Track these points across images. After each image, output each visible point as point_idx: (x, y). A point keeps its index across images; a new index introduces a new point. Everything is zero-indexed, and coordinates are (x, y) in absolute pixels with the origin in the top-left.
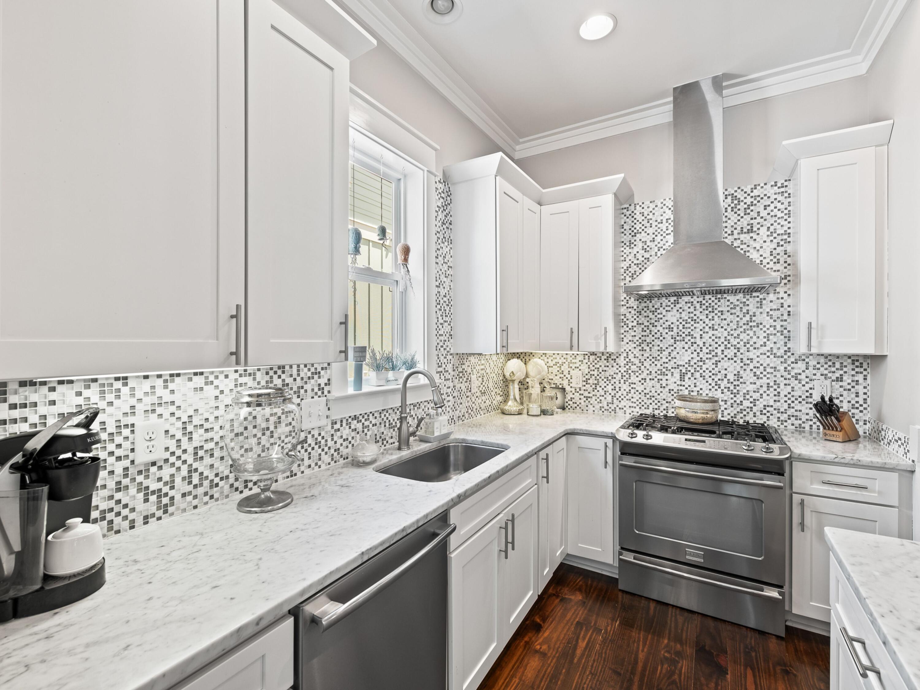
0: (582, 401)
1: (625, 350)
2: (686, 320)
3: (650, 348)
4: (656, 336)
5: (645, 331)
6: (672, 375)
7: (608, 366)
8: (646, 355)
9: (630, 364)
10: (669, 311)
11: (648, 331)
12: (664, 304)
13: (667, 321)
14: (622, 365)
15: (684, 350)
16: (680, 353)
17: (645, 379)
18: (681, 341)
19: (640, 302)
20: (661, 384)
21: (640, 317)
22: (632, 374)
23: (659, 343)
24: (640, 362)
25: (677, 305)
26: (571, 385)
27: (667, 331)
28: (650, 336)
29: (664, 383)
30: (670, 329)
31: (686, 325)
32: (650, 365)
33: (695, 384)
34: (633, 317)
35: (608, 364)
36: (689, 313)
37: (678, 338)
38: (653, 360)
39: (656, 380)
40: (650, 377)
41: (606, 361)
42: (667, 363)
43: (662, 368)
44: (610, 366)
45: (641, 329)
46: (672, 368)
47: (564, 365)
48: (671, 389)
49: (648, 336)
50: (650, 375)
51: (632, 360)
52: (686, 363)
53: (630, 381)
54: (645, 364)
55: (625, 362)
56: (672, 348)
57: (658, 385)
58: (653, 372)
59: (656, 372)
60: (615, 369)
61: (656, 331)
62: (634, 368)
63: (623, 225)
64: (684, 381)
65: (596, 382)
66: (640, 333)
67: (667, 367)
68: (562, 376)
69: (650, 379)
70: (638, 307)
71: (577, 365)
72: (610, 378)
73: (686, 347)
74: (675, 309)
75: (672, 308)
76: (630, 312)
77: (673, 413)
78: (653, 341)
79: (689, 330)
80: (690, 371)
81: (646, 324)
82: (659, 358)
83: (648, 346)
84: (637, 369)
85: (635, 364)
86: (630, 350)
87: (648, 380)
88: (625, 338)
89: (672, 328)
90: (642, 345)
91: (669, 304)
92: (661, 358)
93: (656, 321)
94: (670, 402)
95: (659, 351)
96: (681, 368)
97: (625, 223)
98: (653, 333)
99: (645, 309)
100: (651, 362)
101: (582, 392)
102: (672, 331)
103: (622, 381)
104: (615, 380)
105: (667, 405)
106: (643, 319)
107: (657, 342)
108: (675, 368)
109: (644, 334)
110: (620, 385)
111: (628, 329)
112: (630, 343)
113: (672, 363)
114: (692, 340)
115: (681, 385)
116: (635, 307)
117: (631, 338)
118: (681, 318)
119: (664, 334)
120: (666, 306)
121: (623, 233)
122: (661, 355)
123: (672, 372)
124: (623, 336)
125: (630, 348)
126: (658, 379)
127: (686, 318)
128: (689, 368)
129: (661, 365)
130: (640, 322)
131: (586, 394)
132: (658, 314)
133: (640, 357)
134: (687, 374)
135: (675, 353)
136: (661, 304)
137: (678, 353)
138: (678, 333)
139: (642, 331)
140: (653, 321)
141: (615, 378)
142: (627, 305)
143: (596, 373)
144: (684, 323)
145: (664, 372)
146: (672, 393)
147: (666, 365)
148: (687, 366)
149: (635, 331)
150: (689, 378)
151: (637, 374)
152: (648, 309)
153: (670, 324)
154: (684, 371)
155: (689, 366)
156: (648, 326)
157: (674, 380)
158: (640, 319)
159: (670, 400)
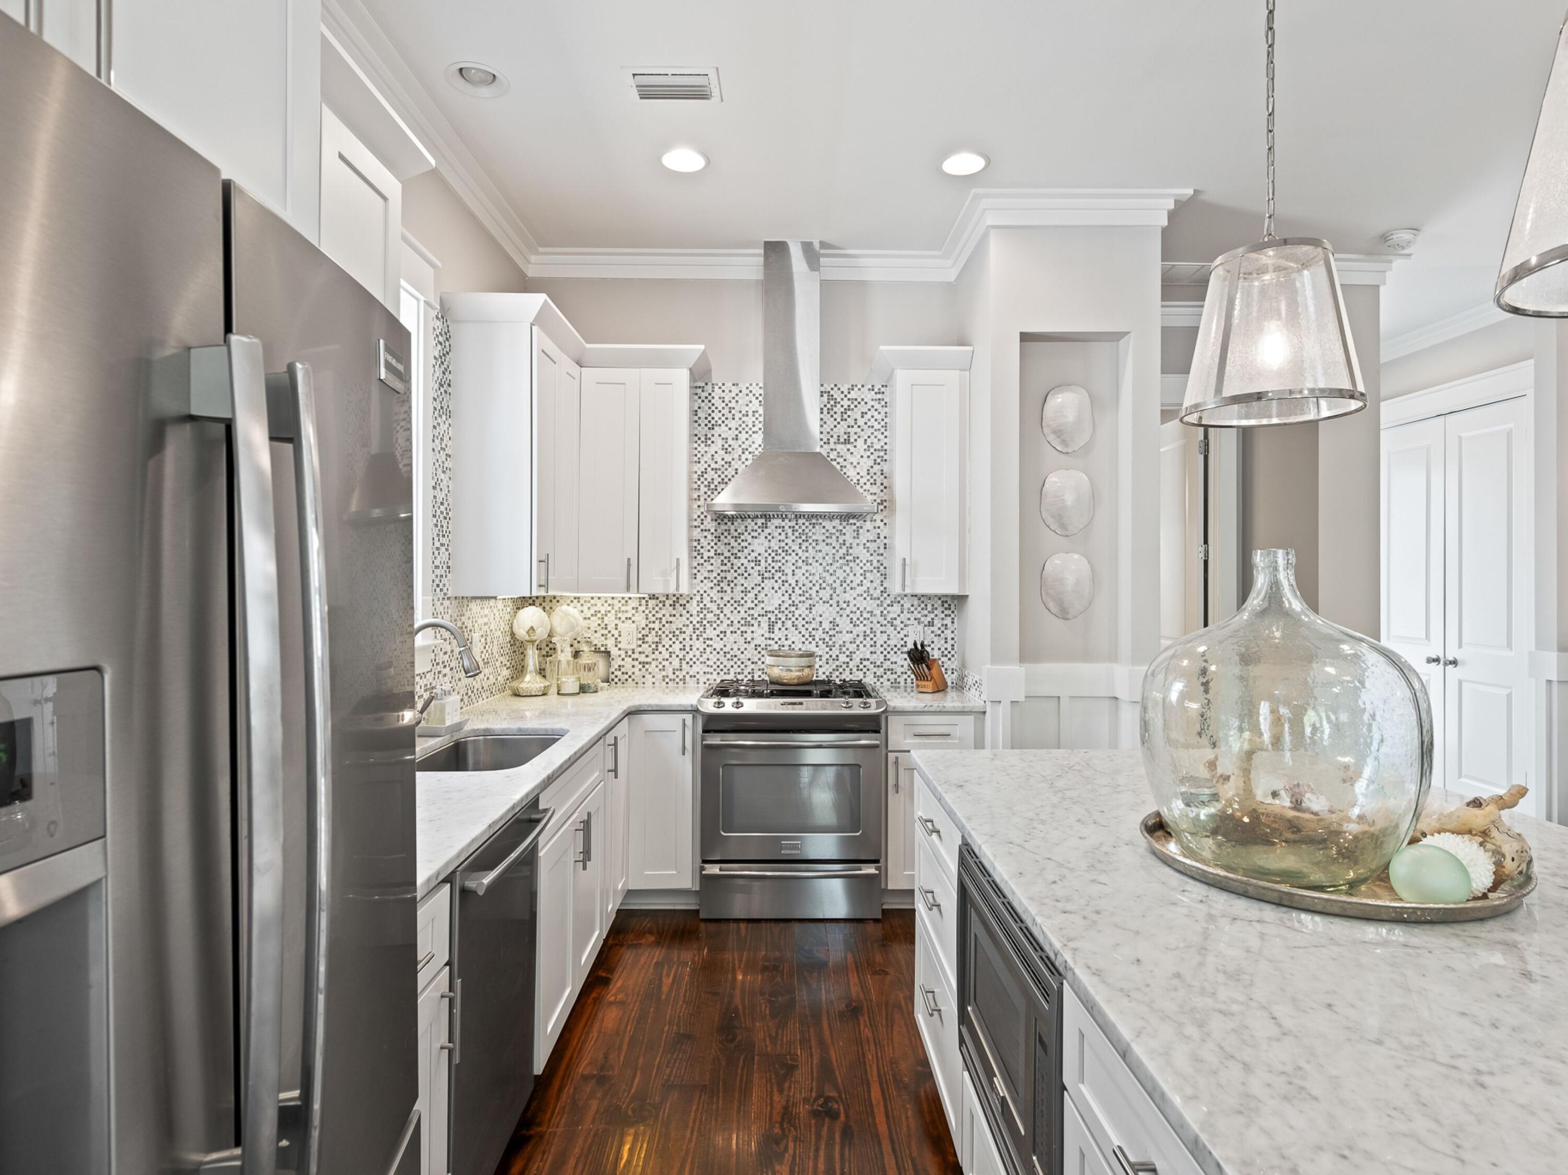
0: (636, 670)
1: (698, 592)
2: (777, 551)
3: (732, 588)
4: (739, 571)
5: (726, 564)
6: (759, 625)
7: (674, 616)
8: (726, 598)
9: (705, 612)
10: (756, 538)
11: (729, 564)
12: (749, 528)
13: (753, 551)
14: (695, 613)
15: (774, 591)
16: (769, 595)
17: (725, 632)
18: (769, 578)
19: (719, 524)
20: (746, 639)
21: (719, 544)
22: (708, 625)
23: (743, 581)
24: (718, 609)
25: (765, 530)
26: (619, 646)
27: (753, 564)
28: (732, 571)
29: (749, 636)
30: (757, 562)
31: (777, 558)
32: (732, 612)
33: (786, 635)
34: (709, 544)
35: (674, 612)
36: (780, 541)
37: (766, 575)
38: (735, 605)
39: (739, 632)
40: (732, 629)
41: (672, 608)
42: (753, 609)
43: (746, 615)
44: (678, 615)
45: (719, 561)
46: (759, 615)
47: (609, 615)
48: (758, 644)
49: (729, 571)
50: (732, 625)
51: (707, 606)
52: (776, 609)
53: (705, 636)
54: (726, 610)
55: (698, 609)
56: (760, 588)
57: (742, 640)
58: (735, 622)
59: (739, 622)
60: (684, 618)
61: (739, 565)
62: (710, 617)
63: (696, 411)
64: (773, 632)
65: (657, 639)
66: (719, 568)
67: (753, 615)
68: (605, 632)
69: (732, 632)
70: (716, 530)
71: (629, 615)
72: (677, 632)
73: (776, 586)
74: (763, 535)
75: (759, 534)
76: (706, 537)
77: (760, 676)
78: (736, 578)
79: (780, 564)
80: (780, 619)
81: (727, 554)
82: (742, 602)
83: (729, 585)
84: (715, 619)
85: (712, 612)
86: (705, 592)
87: (728, 633)
88: (698, 574)
89: (760, 561)
90: (722, 585)
91: (756, 527)
92: (746, 602)
93: (739, 551)
94: (756, 663)
95: (742, 592)
96: (769, 615)
97: (699, 408)
98: (735, 568)
99: (726, 534)
100: (732, 608)
101: (636, 656)
102: (759, 565)
103: (694, 637)
104: (684, 636)
105: (753, 666)
106: (723, 547)
107: (741, 580)
108: (763, 615)
109: (724, 568)
110: (691, 642)
111: (702, 561)
112: (705, 581)
113: (759, 608)
114: (783, 578)
115: (770, 639)
116: (713, 530)
117: (706, 574)
118: (770, 548)
119: (749, 568)
120: (753, 531)
121: (696, 422)
122: (746, 598)
123: (759, 622)
124: (695, 571)
125: (705, 589)
126: (742, 632)
127: (777, 548)
128: (780, 616)
129: (746, 612)
130: (719, 551)
131: (642, 658)
132: (743, 541)
133: (719, 601)
134: (777, 623)
135: (762, 595)
136: (746, 527)
137: (766, 595)
138: (766, 568)
139: (722, 565)
140: (735, 551)
141: (684, 632)
142: (702, 527)
143: (657, 626)
144: (773, 554)
145: (749, 622)
146: (759, 649)
147: (752, 612)
148: (776, 612)
149: (712, 564)
150: (780, 629)
151: (715, 625)
152: (729, 534)
153: (757, 555)
154: (773, 619)
155: (779, 612)
156: (729, 557)
157: (760, 632)
158: (719, 547)
159: (756, 659)
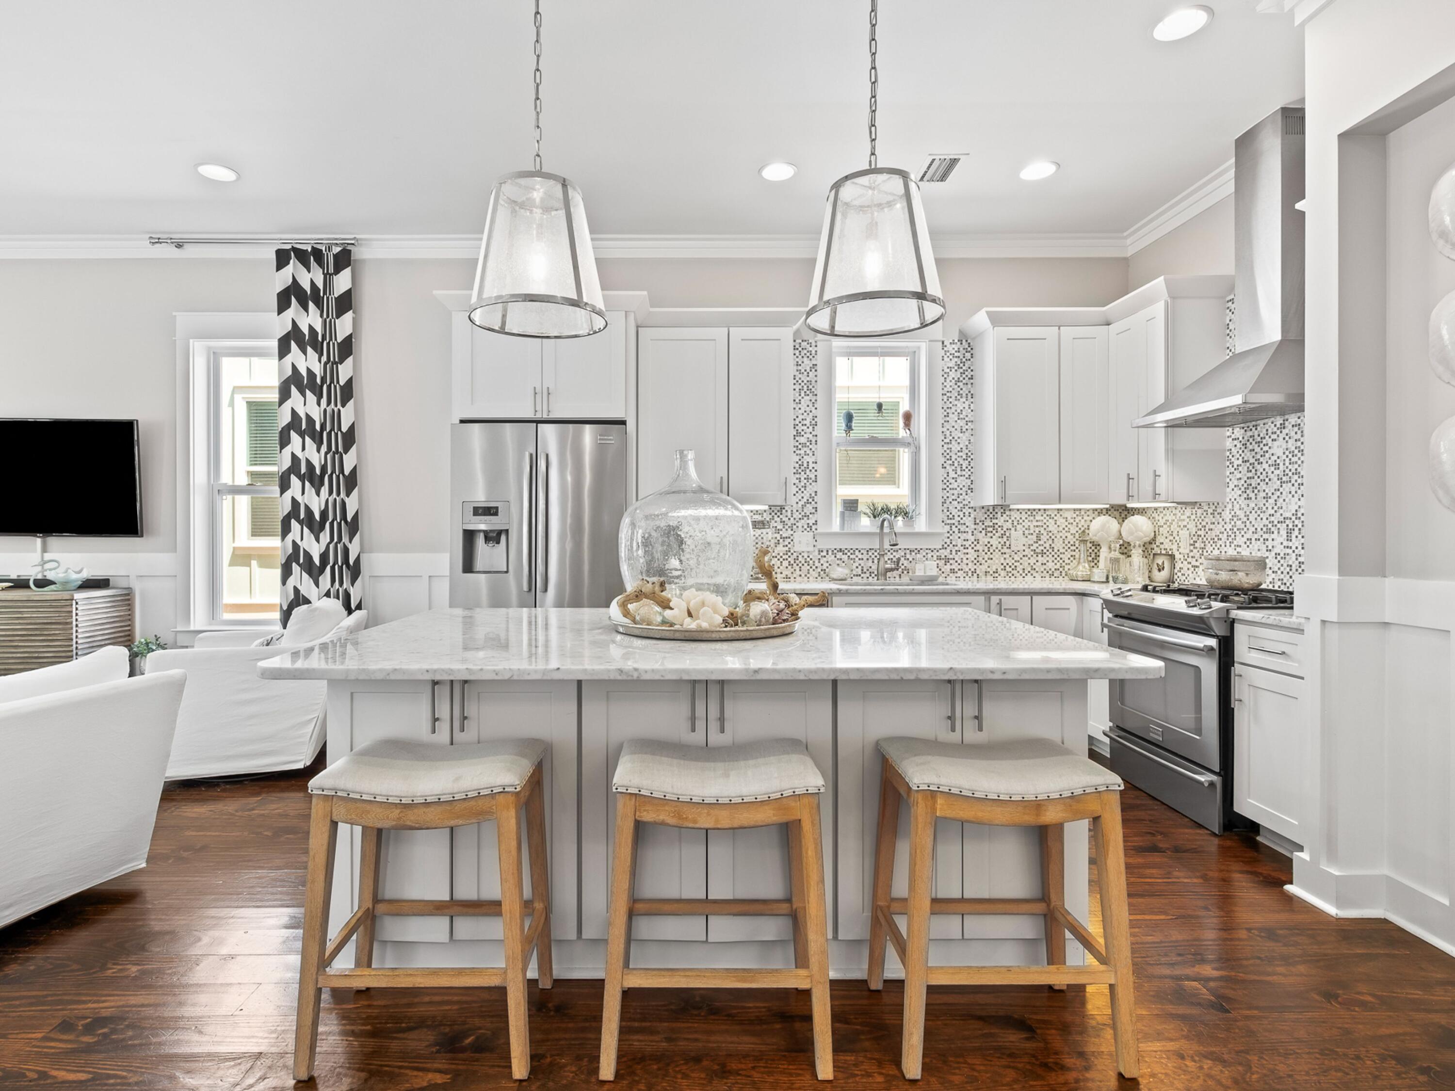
0: (1190, 572)
1: (1230, 500)
2: (1293, 452)
3: (1256, 495)
4: (1261, 477)
5: (1251, 471)
6: (1279, 533)
7: (1214, 523)
8: (1252, 505)
9: (1235, 519)
10: (1275, 440)
11: (1253, 471)
12: (1270, 431)
13: (1273, 455)
14: (1228, 520)
15: (1291, 495)
16: (1287, 500)
17: (1251, 539)
18: (1287, 482)
19: (1246, 431)
20: (1267, 547)
21: (1246, 451)
22: (1238, 532)
23: (1264, 487)
24: (1245, 516)
25: (1283, 430)
26: (1180, 550)
27: (1272, 469)
28: (1256, 477)
29: (1270, 543)
30: (1276, 466)
31: (1294, 459)
32: (1256, 519)
33: (1303, 544)
34: (1238, 452)
35: (1214, 520)
36: (1296, 440)
37: (1284, 479)
38: (1259, 512)
39: (1262, 539)
40: (1256, 536)
41: (1212, 516)
42: (1273, 515)
43: (1267, 522)
44: (1216, 523)
45: (1246, 468)
46: (1278, 522)
47: (1174, 523)
48: (1278, 552)
49: (1253, 478)
50: (1256, 533)
51: (1237, 514)
52: (1293, 515)
53: (1235, 543)
54: (1252, 518)
55: (1230, 517)
56: (1278, 493)
57: (1264, 548)
58: (1259, 529)
59: (1262, 529)
60: (1220, 526)
61: (1262, 470)
62: (1239, 523)
63: (1228, 325)
64: (1291, 540)
65: (1202, 546)
66: (1245, 475)
67: (1273, 522)
68: (1172, 538)
69: (1256, 539)
70: (1243, 438)
71: (1185, 523)
72: (1216, 539)
73: (1293, 490)
74: (1282, 436)
75: (1278, 436)
76: (1236, 446)
77: (1279, 587)
78: (1259, 484)
79: (1296, 466)
80: (1297, 526)
81: (1252, 461)
82: (1264, 508)
83: (1253, 492)
84: (1243, 526)
85: (1240, 519)
86: (1235, 499)
87: (1253, 539)
88: (1230, 483)
89: (1278, 464)
90: (1248, 491)
91: (1275, 429)
92: (1267, 508)
93: (1261, 456)
94: (1276, 572)
95: (1264, 498)
96: (1288, 522)
97: (1230, 320)
98: (1259, 474)
99: (1251, 440)
100: (1256, 515)
101: (1189, 560)
102: (1278, 469)
103: (1228, 544)
104: (1220, 542)
105: (1273, 575)
106: (1248, 454)
107: (1263, 486)
108: (1282, 522)
109: (1250, 475)
110: (1225, 549)
111: (1233, 470)
112: (1235, 489)
113: (1278, 514)
114: (1299, 481)
115: (1288, 547)
116: (1241, 439)
117: (1236, 483)
118: (1287, 449)
119: (1270, 473)
120: (1272, 433)
121: (1228, 335)
122: (1267, 505)
123: (1279, 529)
124: (1228, 480)
125: (1235, 497)
126: (1264, 540)
127: (1293, 448)
128: (1297, 522)
129: (1267, 519)
130: (1246, 459)
131: (1194, 563)
132: (1264, 445)
133: (1246, 508)
134: (1294, 530)
135: (1281, 500)
136: (1267, 430)
137: (1284, 500)
138: (1284, 471)
139: (1248, 472)
140: (1258, 456)
141: (1221, 539)
142: (1233, 436)
143: (1202, 533)
144: (1290, 456)
145: (1270, 529)
146: (1279, 558)
147: (1272, 519)
148: (1294, 518)
149: (1240, 472)
150: (1297, 537)
151: (1243, 533)
152: (1254, 440)
153: (1276, 458)
154: (1291, 526)
155: (1296, 518)
156: (1254, 464)
157: (1280, 540)
158: (1246, 455)
159: (1276, 569)
